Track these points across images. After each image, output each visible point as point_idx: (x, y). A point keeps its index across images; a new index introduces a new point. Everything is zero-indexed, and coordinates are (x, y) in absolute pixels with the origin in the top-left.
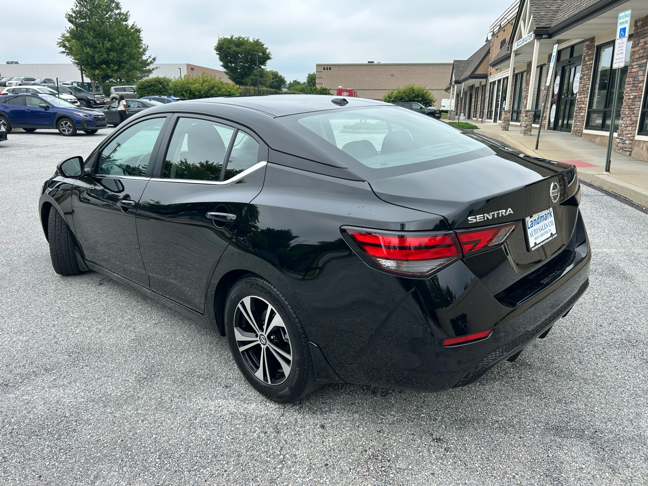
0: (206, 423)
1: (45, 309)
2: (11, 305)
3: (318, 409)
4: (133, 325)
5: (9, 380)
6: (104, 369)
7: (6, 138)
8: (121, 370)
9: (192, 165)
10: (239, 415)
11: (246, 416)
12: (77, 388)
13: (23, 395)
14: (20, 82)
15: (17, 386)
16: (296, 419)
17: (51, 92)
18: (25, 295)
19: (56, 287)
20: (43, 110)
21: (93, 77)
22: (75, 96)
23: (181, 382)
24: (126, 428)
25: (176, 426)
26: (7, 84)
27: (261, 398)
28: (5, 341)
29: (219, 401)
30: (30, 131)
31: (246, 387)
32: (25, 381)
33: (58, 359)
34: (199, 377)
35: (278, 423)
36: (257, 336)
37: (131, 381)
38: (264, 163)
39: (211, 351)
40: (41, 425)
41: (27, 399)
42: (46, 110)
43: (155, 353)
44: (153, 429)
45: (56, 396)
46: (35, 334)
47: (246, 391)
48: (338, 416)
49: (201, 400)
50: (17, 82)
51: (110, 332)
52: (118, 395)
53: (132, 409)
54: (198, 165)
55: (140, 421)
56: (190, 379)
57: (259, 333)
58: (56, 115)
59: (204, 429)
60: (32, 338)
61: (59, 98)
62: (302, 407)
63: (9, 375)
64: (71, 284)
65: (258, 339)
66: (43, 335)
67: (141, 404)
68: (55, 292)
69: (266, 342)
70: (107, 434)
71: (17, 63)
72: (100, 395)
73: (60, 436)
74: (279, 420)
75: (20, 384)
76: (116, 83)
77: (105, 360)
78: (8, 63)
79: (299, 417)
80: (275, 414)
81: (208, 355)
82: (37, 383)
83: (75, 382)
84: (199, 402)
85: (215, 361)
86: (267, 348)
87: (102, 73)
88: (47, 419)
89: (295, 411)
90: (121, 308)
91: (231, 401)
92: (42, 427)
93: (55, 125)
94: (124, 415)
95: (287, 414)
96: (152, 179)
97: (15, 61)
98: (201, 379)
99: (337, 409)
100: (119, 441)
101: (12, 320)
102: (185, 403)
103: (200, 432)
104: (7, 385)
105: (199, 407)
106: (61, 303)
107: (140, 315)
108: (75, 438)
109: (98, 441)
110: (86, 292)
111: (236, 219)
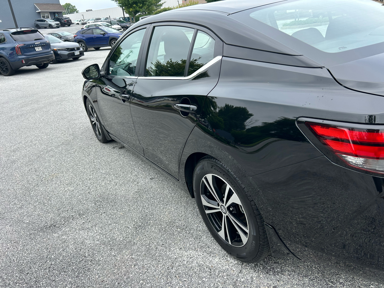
0: (179, 273)
1: (87, 166)
2: (69, 163)
3: (271, 268)
4: (137, 180)
5: (57, 222)
6: (115, 216)
7: (83, 54)
8: (125, 218)
9: (175, 63)
10: (205, 268)
11: (211, 270)
12: (95, 231)
13: (62, 235)
14: (93, 21)
15: (60, 227)
16: (252, 278)
17: (107, 24)
18: (78, 156)
19: (96, 150)
20: (102, 36)
21: (129, 13)
22: (120, 26)
23: (165, 231)
24: (122, 271)
25: (158, 274)
26: (87, 23)
27: (224, 252)
28: (61, 190)
29: (191, 252)
30: (97, 49)
31: (211, 240)
32: (66, 223)
33: (88, 206)
34: (177, 227)
35: (237, 280)
36: (218, 205)
37: (131, 228)
38: (219, 58)
39: (187, 204)
40: (69, 262)
41: (64, 239)
42: (104, 35)
43: (149, 204)
44: (141, 274)
45: (82, 237)
46: (78, 185)
47: (211, 243)
48: (289, 279)
49: (178, 250)
50: (92, 21)
51: (122, 185)
52: (121, 239)
53: (129, 254)
54: (180, 62)
55: (133, 266)
56: (171, 228)
57: (221, 204)
58: (109, 38)
59: (178, 280)
60: (76, 189)
61: (111, 28)
62: (257, 265)
63: (58, 218)
64: (104, 148)
65: (219, 207)
66: (82, 186)
67: (135, 250)
68: (94, 153)
69: (226, 212)
70: (109, 275)
71: (91, 10)
72: (109, 239)
73: (79, 274)
74: (238, 276)
75: (63, 226)
76: (142, 15)
77: (116, 208)
78: (87, 11)
79: (255, 275)
80: (234, 270)
81: (185, 207)
82: (73, 225)
83: (95, 226)
84: (175, 252)
85: (190, 213)
86: (227, 217)
87: (134, 9)
88: (74, 257)
89: (251, 269)
90: (132, 166)
91: (200, 253)
92: (69, 265)
93: (109, 44)
94: (123, 258)
95: (244, 271)
96: (139, 78)
97: (90, 9)
98: (179, 230)
99: (288, 271)
100: (116, 283)
101: (67, 175)
102: (166, 251)
103: (175, 282)
104: (55, 226)
105: (176, 257)
106: (97, 162)
107: (143, 172)
108: (88, 276)
109: (102, 282)
110: (112, 154)
111: (197, 109)
